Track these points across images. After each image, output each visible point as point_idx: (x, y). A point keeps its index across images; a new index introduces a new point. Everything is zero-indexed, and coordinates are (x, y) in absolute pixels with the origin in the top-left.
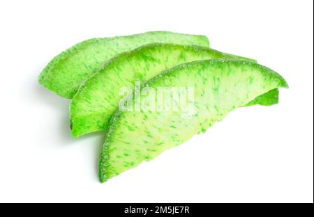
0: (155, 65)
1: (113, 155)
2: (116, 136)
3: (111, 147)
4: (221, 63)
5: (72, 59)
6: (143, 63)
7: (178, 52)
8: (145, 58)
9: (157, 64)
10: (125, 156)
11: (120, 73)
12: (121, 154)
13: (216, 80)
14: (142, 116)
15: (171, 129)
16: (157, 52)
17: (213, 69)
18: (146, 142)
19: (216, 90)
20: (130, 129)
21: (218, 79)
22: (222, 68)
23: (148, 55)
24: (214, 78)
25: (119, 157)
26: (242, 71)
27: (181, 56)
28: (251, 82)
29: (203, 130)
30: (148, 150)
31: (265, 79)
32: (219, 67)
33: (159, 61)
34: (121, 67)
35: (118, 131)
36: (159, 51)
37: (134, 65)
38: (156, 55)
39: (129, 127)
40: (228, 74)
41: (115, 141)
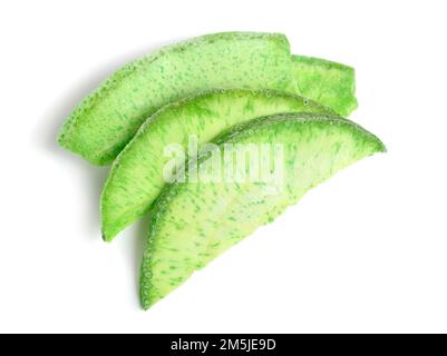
0: (211, 122)
1: (157, 271)
2: (160, 241)
3: (154, 260)
4: (300, 124)
5: (101, 107)
6: (195, 120)
7: (244, 100)
8: (199, 111)
9: (214, 119)
10: (170, 271)
11: (166, 137)
12: (167, 268)
13: (292, 149)
14: (193, 208)
15: (229, 222)
16: (216, 101)
17: (289, 132)
18: (197, 245)
19: (291, 163)
20: (178, 228)
21: (295, 148)
22: (301, 132)
23: (203, 107)
24: (289, 146)
25: (164, 272)
26: (328, 134)
27: (249, 107)
28: (337, 150)
29: (271, 220)
30: (200, 254)
31: (357, 145)
32: (298, 130)
33: (218, 116)
34: (166, 127)
35: (162, 234)
36: (219, 101)
37: (184, 123)
38: (215, 106)
39: (176, 224)
40: (308, 140)
41: (159, 249)
